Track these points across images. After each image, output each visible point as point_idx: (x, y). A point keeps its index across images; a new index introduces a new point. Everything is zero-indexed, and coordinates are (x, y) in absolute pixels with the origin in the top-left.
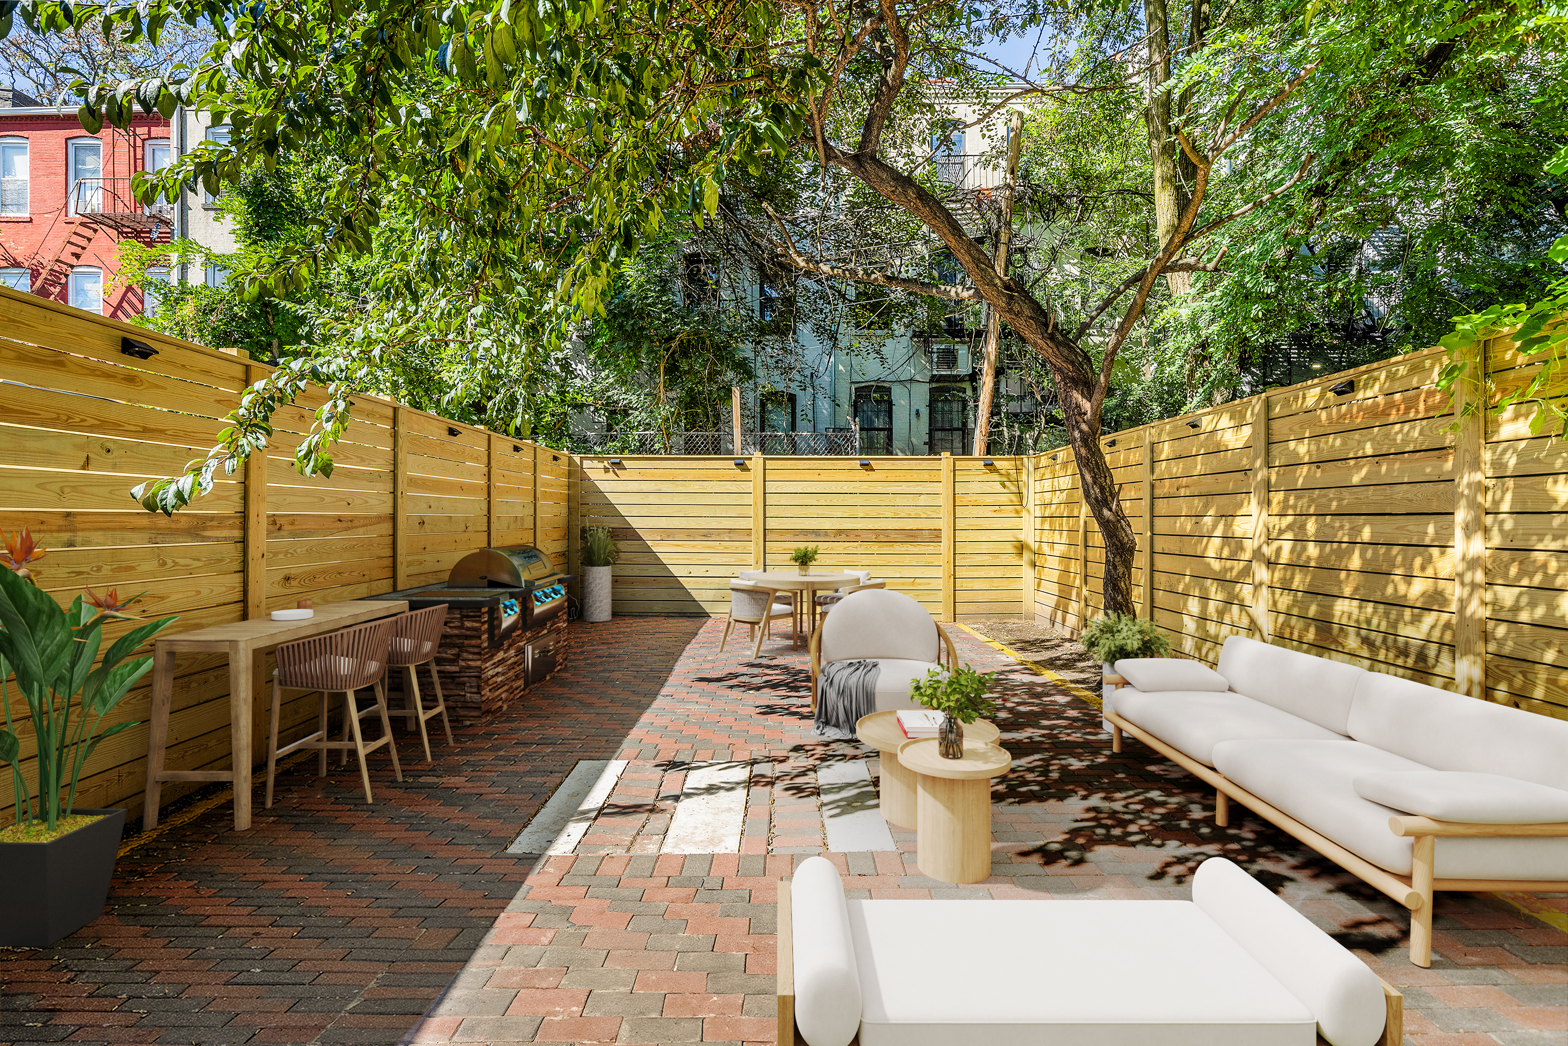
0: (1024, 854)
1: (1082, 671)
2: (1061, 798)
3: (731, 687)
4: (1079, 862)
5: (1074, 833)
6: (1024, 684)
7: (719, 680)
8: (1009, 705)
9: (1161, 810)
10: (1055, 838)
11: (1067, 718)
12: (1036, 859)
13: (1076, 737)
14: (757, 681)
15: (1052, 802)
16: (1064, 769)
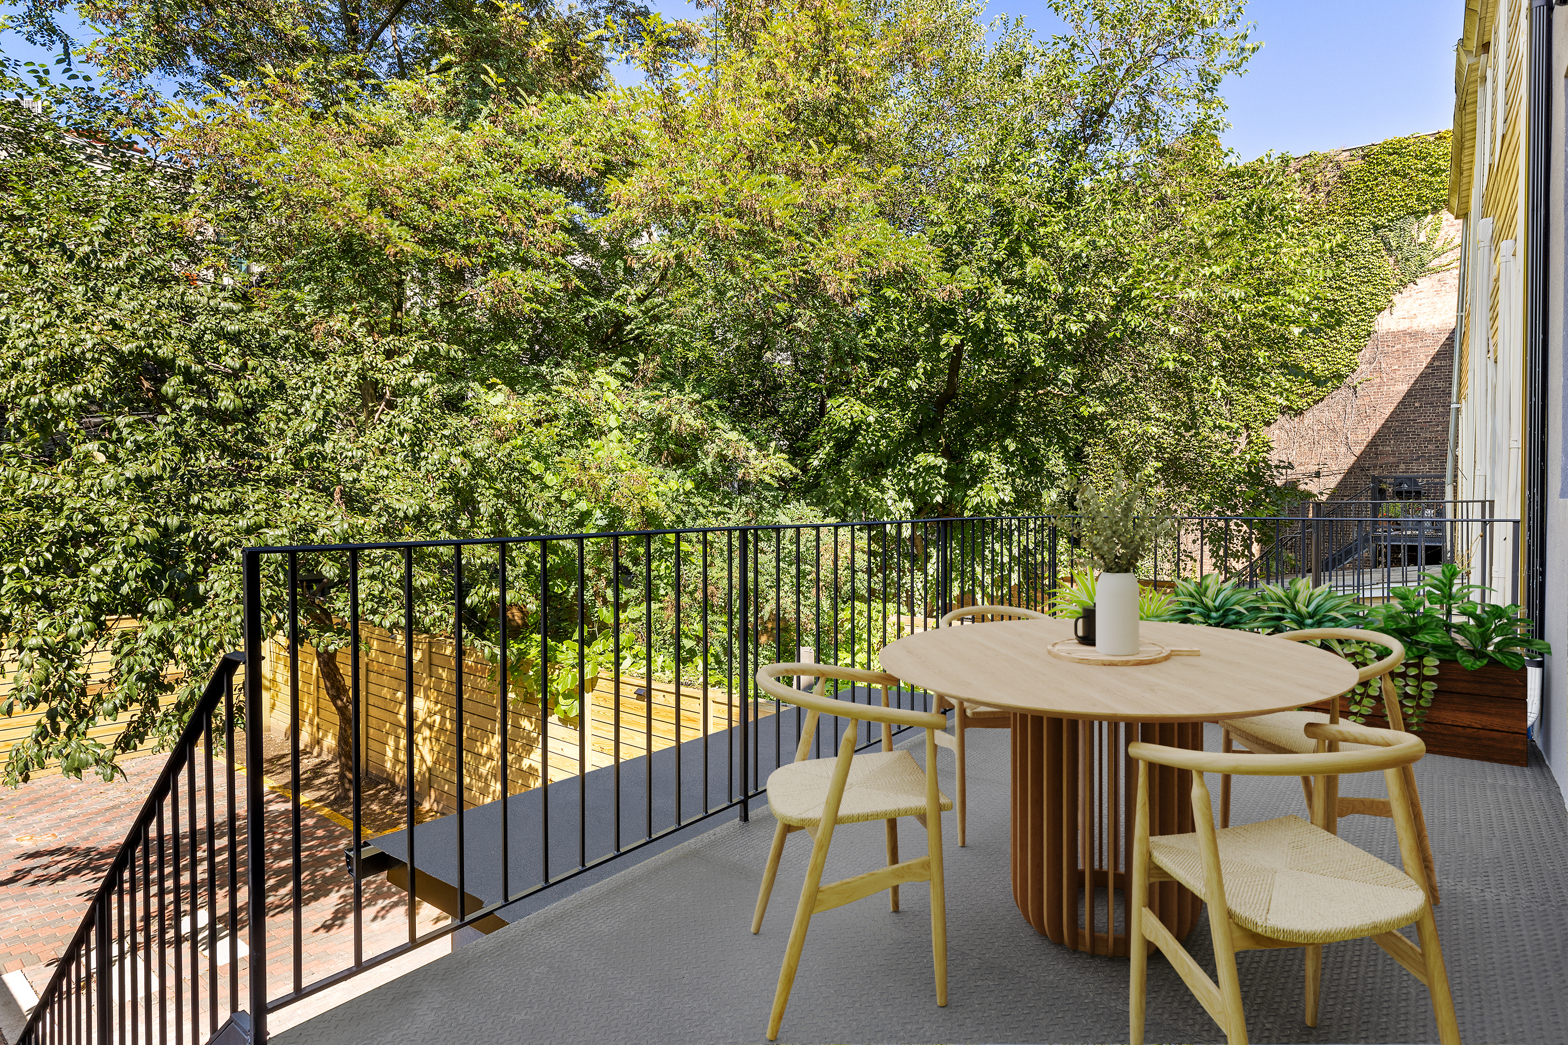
0: (316, 931)
1: (319, 789)
2: (326, 895)
3: (33, 884)
4: (341, 926)
5: (337, 912)
6: (282, 813)
7: (12, 881)
8: (278, 836)
9: (374, 886)
10: (328, 915)
11: (317, 838)
12: (322, 931)
13: (326, 851)
14: (53, 870)
15: (322, 899)
16: (323, 876)
